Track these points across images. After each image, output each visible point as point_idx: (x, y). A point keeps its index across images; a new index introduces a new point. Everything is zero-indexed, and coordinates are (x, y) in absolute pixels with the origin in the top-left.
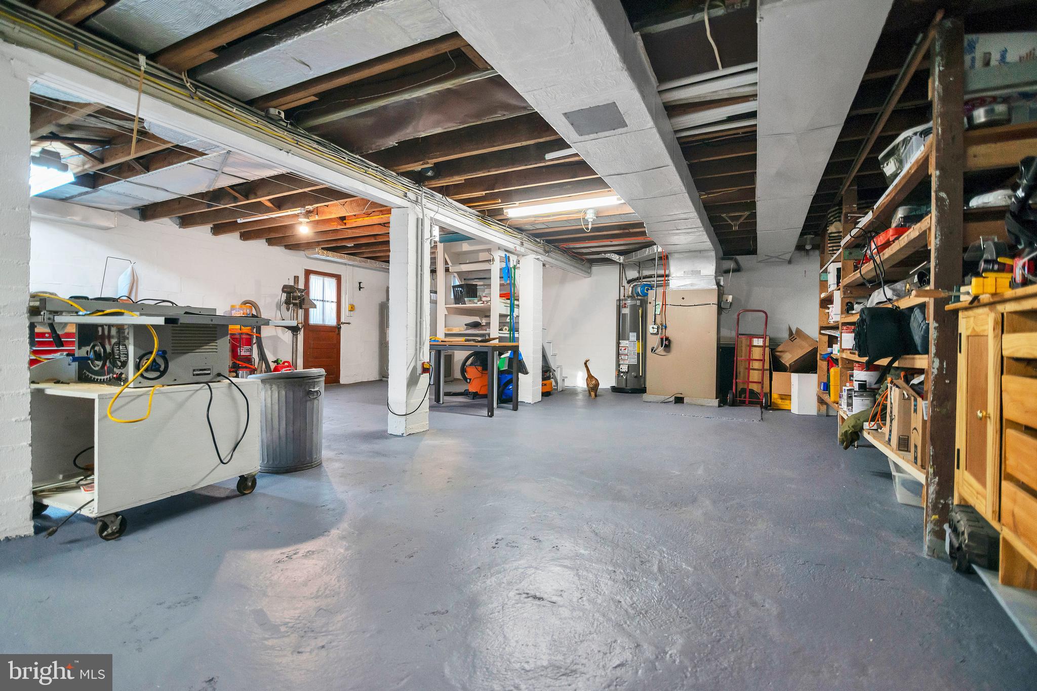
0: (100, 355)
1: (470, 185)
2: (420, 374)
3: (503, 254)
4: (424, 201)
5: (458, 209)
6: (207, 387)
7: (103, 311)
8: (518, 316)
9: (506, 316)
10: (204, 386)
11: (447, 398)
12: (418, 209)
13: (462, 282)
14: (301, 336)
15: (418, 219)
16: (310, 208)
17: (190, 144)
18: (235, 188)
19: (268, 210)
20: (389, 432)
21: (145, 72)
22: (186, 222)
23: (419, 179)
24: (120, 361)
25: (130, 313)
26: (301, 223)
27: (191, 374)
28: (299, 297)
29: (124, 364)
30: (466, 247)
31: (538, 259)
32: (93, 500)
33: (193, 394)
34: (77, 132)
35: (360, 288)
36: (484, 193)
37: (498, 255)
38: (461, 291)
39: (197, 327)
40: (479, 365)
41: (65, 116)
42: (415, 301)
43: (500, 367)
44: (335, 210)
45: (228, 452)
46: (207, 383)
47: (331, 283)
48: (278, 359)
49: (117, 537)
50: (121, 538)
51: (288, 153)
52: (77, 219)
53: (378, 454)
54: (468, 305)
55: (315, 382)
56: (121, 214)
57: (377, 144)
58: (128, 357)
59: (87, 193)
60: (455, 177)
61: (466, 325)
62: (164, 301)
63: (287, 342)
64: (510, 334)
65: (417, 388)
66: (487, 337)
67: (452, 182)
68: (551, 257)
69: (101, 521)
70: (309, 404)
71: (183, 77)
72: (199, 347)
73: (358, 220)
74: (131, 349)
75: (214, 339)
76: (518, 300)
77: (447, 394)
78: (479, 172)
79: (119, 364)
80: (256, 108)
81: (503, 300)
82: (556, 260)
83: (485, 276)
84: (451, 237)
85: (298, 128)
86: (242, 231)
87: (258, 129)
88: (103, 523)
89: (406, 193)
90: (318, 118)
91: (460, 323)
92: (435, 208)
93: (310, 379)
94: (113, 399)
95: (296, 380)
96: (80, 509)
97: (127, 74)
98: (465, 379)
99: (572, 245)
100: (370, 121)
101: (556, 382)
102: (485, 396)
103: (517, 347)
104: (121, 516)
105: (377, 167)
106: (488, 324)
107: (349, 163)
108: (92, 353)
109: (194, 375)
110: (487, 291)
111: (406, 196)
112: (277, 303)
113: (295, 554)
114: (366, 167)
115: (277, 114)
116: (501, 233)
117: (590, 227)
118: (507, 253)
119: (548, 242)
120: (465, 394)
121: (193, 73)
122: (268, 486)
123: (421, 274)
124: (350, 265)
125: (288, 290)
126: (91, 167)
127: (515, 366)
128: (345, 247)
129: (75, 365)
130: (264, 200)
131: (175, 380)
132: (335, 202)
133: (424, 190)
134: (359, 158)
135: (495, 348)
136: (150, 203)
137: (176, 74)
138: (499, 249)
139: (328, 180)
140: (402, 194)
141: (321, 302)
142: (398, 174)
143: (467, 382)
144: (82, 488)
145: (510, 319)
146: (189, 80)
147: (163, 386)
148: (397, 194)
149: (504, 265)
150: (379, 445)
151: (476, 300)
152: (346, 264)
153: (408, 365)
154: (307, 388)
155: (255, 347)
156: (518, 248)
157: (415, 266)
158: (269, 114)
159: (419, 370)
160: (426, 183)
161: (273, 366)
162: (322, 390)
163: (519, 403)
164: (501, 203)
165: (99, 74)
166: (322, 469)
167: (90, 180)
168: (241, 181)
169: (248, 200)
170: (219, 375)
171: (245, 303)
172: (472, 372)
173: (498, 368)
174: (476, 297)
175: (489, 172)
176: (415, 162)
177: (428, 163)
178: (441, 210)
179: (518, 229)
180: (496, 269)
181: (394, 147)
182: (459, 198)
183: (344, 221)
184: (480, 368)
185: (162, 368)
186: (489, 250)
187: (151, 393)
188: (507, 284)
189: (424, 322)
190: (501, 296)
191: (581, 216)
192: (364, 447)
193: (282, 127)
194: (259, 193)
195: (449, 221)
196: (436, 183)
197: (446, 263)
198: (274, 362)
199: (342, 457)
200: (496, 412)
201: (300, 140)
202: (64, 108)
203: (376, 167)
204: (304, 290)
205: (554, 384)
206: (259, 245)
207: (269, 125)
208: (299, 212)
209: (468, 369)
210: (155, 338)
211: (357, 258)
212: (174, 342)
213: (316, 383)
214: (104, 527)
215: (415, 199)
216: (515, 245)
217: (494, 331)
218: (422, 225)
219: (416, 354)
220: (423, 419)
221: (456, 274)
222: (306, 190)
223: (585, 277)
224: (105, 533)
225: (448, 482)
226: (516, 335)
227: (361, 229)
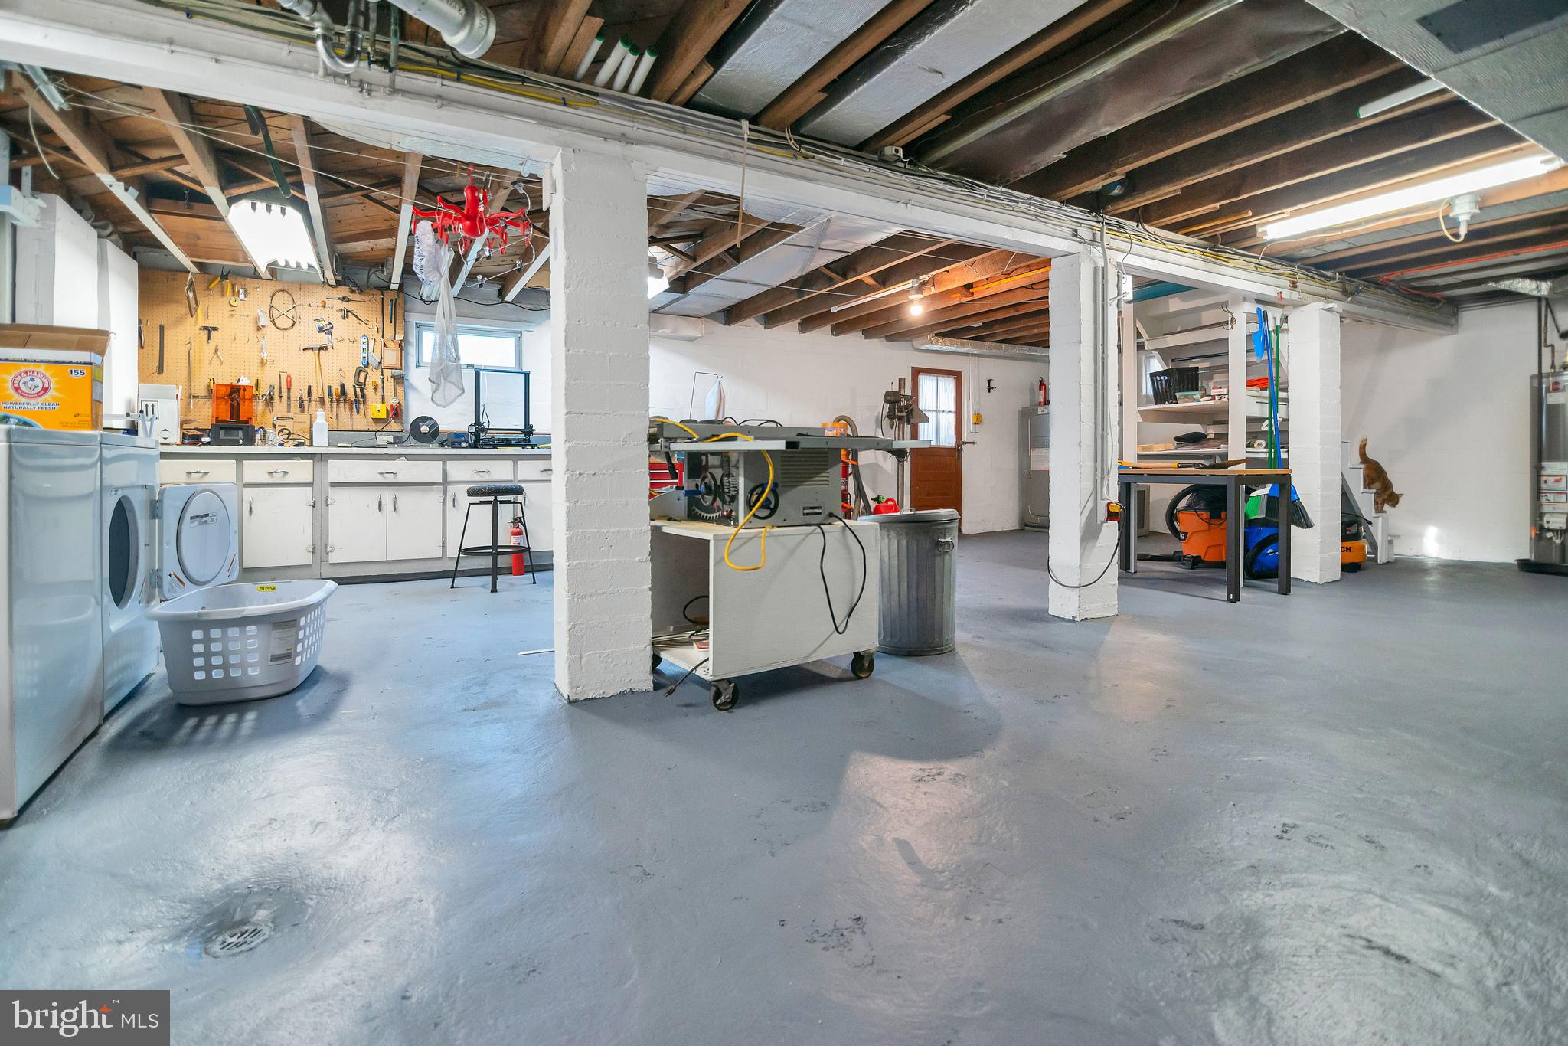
0: (710, 488)
1: (1190, 196)
2: (1102, 522)
3: (1251, 308)
4: (1106, 237)
5: (1164, 241)
6: (819, 530)
7: (717, 436)
8: (1286, 420)
9: (1262, 420)
10: (816, 529)
11: (1142, 565)
12: (1097, 252)
13: (1167, 365)
14: (908, 464)
15: (1096, 270)
16: (925, 277)
17: (790, 217)
18: (830, 266)
19: (870, 289)
20: (1051, 612)
21: (749, 140)
22: (771, 319)
23: (1095, 203)
24: (729, 496)
25: (746, 437)
26: (912, 301)
27: (801, 513)
28: (906, 408)
29: (734, 499)
30: (1175, 304)
31: (1330, 310)
32: (708, 659)
33: (804, 539)
34: (671, 230)
35: (990, 389)
36: (1217, 205)
37: (1243, 311)
38: (1166, 381)
39: (815, 453)
40: (1202, 510)
41: (666, 213)
42: (1093, 404)
43: (1249, 512)
44: (959, 274)
45: (843, 618)
46: (819, 525)
47: (948, 385)
48: (879, 496)
49: (730, 708)
50: (734, 710)
51: (907, 204)
52: (668, 331)
53: (1037, 644)
54: (1182, 405)
55: (945, 528)
56: (708, 320)
57: (1033, 163)
58: (738, 491)
59: (677, 299)
60: (1162, 188)
61: (1176, 439)
62: (768, 421)
63: (890, 472)
64: (1270, 453)
65: (1098, 545)
66: (1218, 461)
67: (1157, 197)
68: (1360, 303)
69: (715, 685)
70: (938, 560)
71: (787, 135)
72: (810, 478)
73: (992, 285)
74: (741, 481)
75: (824, 468)
76: (1286, 390)
77: (1142, 557)
78: (1211, 171)
79: (727, 499)
80: (867, 151)
81: (1254, 391)
82: (1371, 306)
83: (1218, 351)
84: (1152, 289)
85: (920, 166)
86: (834, 323)
87: (871, 180)
88: (716, 688)
89: (1076, 231)
90: (945, 146)
91: (1165, 436)
92: (1126, 246)
93: (940, 524)
94: (729, 541)
95: (921, 524)
96: (695, 668)
97: (732, 148)
98: (1175, 532)
99: (1408, 274)
100: (1023, 131)
101: (1374, 547)
102: (1221, 565)
103: (1288, 477)
104: (733, 684)
105: (1030, 199)
106: (1223, 437)
107: (989, 201)
108: (703, 486)
109: (804, 514)
110: (1217, 378)
111: (1075, 236)
112: (877, 418)
113: (938, 774)
114: (1014, 201)
115: (894, 152)
116: (1251, 271)
117: (1463, 231)
118: (1260, 306)
119: (1351, 274)
120: (1176, 558)
121: (796, 127)
122: (890, 672)
123: (1103, 358)
124: (975, 355)
125: (892, 399)
126: (684, 268)
127: (1283, 512)
128: (970, 329)
129: (684, 500)
130: (865, 277)
131: (785, 520)
132: (963, 262)
133: (1106, 221)
134: (1004, 189)
135: (1240, 479)
136: (737, 301)
137: (778, 133)
138: (1244, 299)
139: (957, 231)
140: (1070, 232)
141: (935, 413)
142: (1062, 202)
143: (1179, 538)
144: (694, 644)
145: (1270, 425)
146: (793, 137)
147: (773, 527)
148: (1062, 235)
149: (1255, 328)
150: (1036, 631)
151: (1197, 395)
152: (968, 354)
153: (1083, 507)
154: (935, 537)
155: (851, 479)
156: (1286, 294)
157: (1092, 345)
158: (884, 155)
159: (1102, 514)
160: (1110, 208)
161: (873, 505)
162: (956, 542)
163: (1292, 582)
164: (1252, 217)
165: (705, 156)
166: (957, 658)
167: (681, 284)
168: (840, 255)
169: (846, 280)
170: (831, 515)
171: (839, 419)
172: (1189, 522)
173: (1246, 516)
174: (1197, 390)
175: (1232, 165)
176: (1093, 178)
177: (1115, 174)
178: (1135, 248)
179: (1286, 258)
180: (1237, 338)
181: (1061, 161)
182: (1169, 223)
183: (971, 290)
184: (1205, 515)
185: (772, 506)
186: (1224, 305)
187: (763, 535)
188: (1263, 362)
189: (1109, 436)
190: (1250, 384)
191: (1439, 212)
192: (1015, 631)
193: (898, 169)
194: (859, 269)
195: (1149, 264)
196: (1128, 204)
197: (1139, 335)
198: (874, 500)
199: (982, 642)
200: (1244, 594)
201: (923, 183)
202: (665, 204)
203: (1028, 199)
204: (912, 397)
205: (1367, 548)
206: (853, 340)
207: (883, 171)
208: (911, 285)
209: (1180, 516)
210: (771, 468)
211: (986, 343)
212: (785, 472)
213: (947, 531)
214: (718, 695)
215: (1091, 238)
216: (1280, 290)
217: (1236, 448)
218: (1103, 278)
219: (1095, 489)
220: (1106, 597)
221: (1156, 354)
222: (922, 253)
223: (1442, 335)
224: (719, 702)
225: (1168, 706)
226: (1283, 455)
227: (995, 298)
